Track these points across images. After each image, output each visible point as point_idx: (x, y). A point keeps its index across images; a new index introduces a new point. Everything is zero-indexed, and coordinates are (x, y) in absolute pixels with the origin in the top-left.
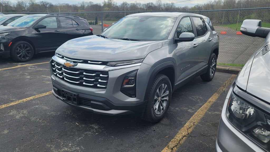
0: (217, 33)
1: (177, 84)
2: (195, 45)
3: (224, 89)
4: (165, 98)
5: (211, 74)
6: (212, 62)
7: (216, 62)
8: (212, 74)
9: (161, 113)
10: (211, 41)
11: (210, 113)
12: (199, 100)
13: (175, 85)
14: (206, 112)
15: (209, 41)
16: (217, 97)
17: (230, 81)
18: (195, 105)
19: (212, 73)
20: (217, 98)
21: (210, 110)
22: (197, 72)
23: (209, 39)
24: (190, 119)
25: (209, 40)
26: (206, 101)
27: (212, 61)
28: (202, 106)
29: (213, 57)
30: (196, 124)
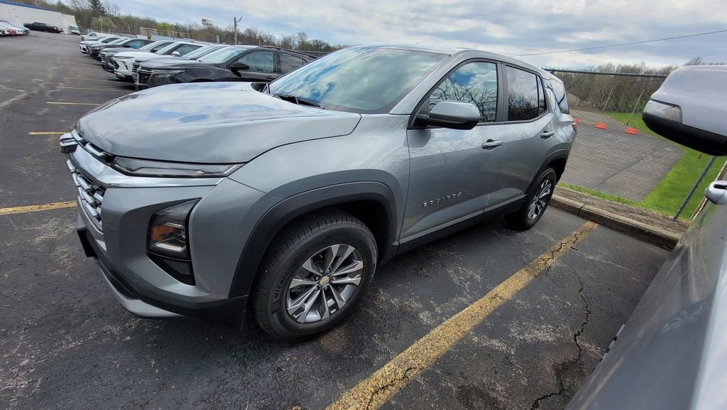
0: (573, 122)
1: (403, 241)
2: (490, 141)
3: (550, 262)
4: (348, 280)
5: (532, 216)
6: (541, 190)
7: (552, 189)
8: (535, 216)
9: (326, 315)
10: (548, 137)
11: (476, 339)
12: (467, 285)
13: (396, 243)
14: (467, 335)
15: (543, 137)
16: (521, 285)
17: (575, 239)
18: (450, 298)
19: (536, 211)
20: (521, 287)
21: (480, 329)
22: (486, 210)
23: (545, 132)
24: (407, 348)
25: (543, 134)
26: (483, 293)
27: (542, 186)
28: (467, 306)
29: (546, 177)
30: (411, 374)
